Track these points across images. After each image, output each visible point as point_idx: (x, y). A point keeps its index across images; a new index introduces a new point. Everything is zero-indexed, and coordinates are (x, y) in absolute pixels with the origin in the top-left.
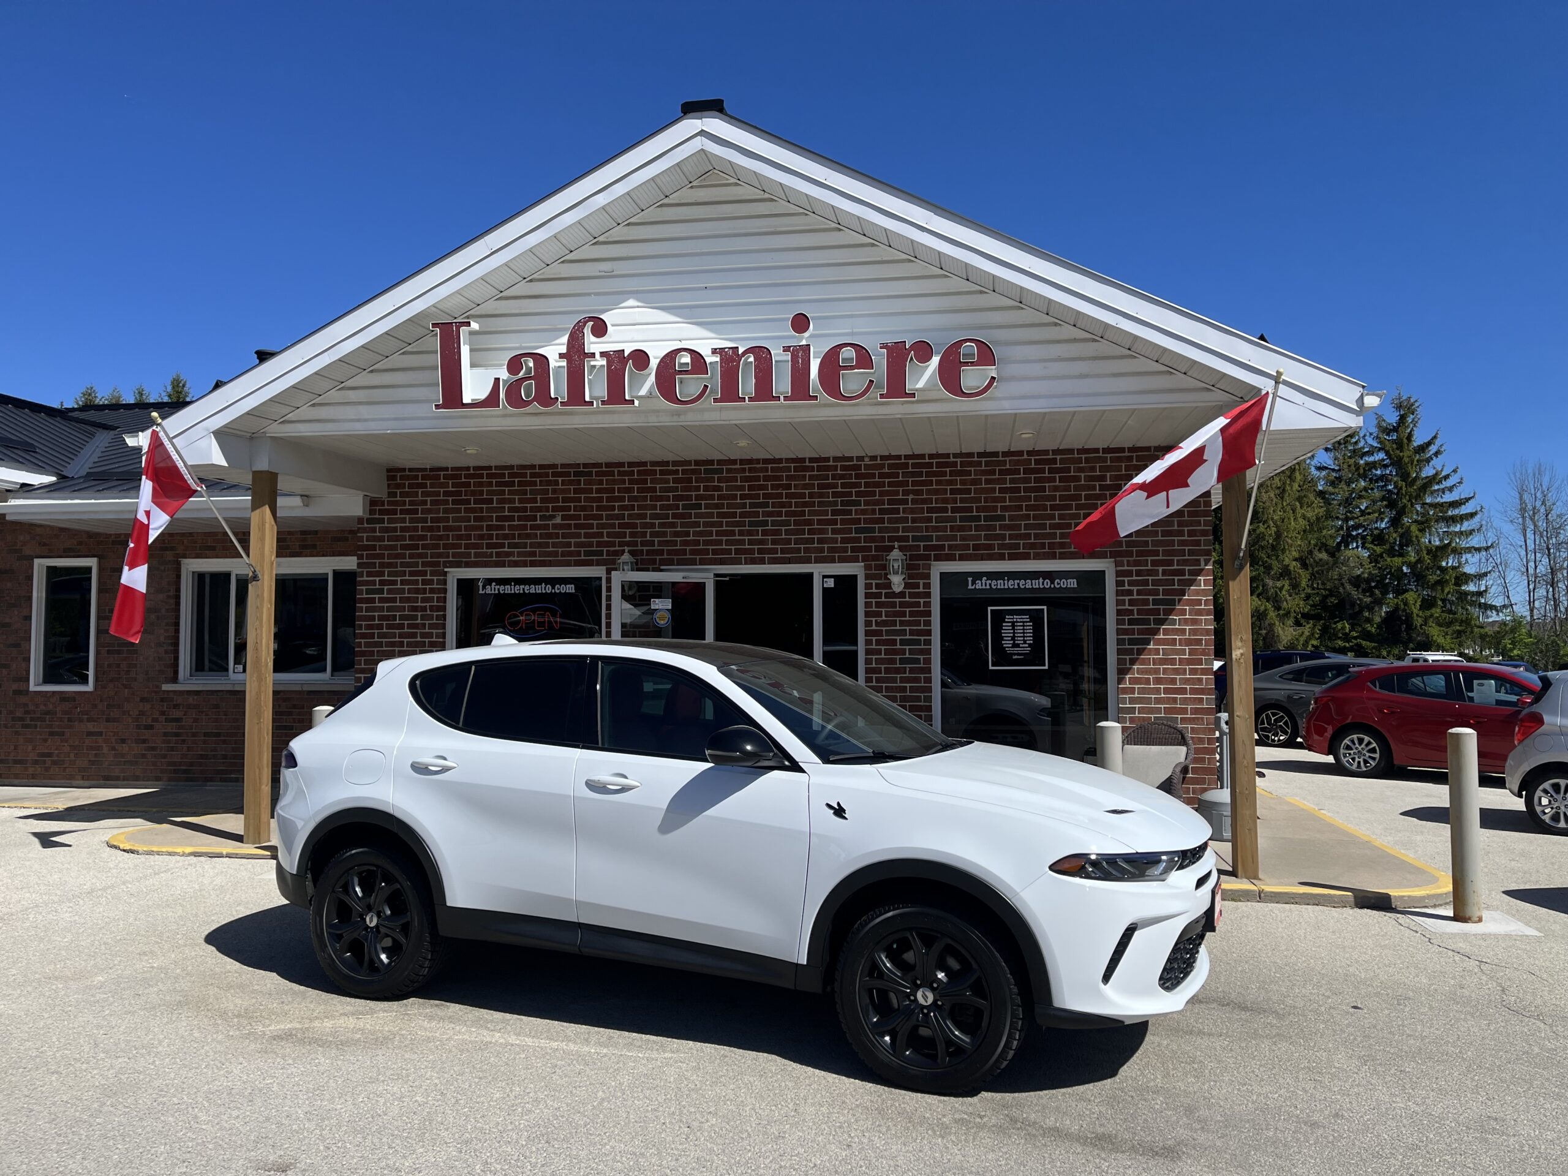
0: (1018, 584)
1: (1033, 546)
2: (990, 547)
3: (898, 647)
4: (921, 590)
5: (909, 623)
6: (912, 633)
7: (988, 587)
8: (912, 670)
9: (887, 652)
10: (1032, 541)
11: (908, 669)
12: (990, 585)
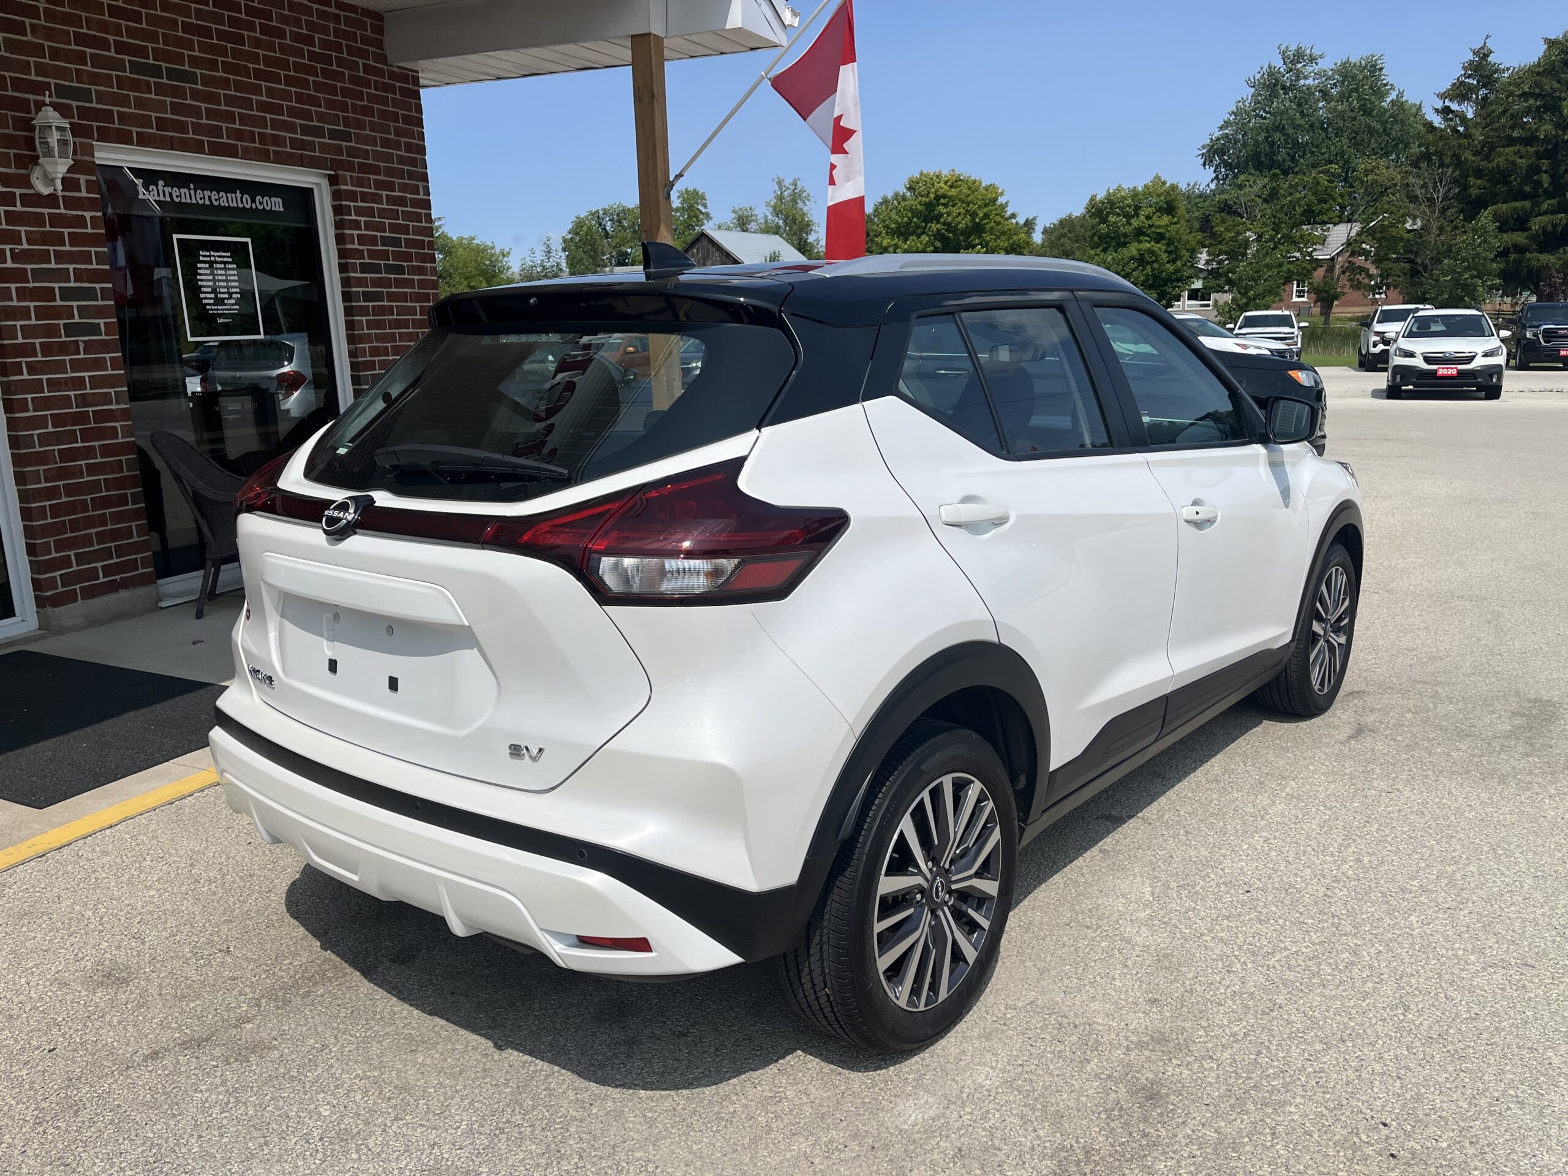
0: (210, 198)
1: (239, 135)
2: (181, 127)
3: (59, 303)
4: (84, 194)
5: (71, 257)
6: (79, 276)
7: (168, 199)
8: (89, 347)
9: (41, 313)
10: (237, 126)
11: (82, 345)
12: (171, 194)
